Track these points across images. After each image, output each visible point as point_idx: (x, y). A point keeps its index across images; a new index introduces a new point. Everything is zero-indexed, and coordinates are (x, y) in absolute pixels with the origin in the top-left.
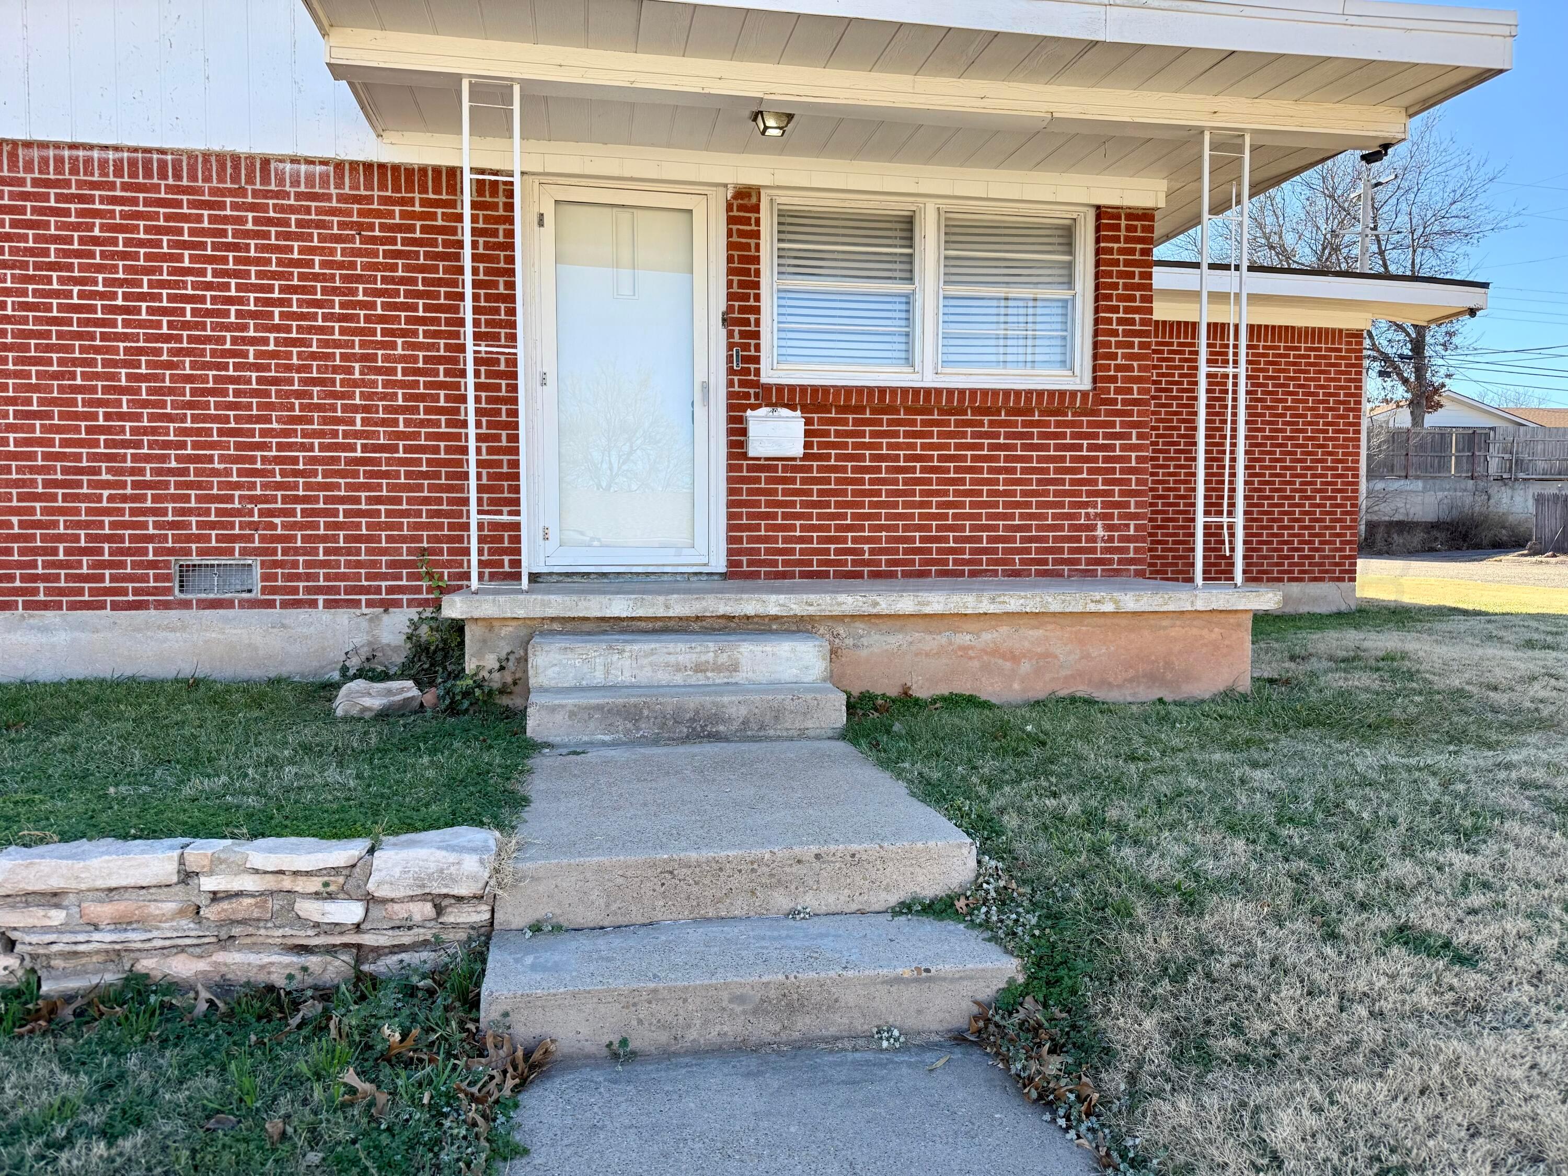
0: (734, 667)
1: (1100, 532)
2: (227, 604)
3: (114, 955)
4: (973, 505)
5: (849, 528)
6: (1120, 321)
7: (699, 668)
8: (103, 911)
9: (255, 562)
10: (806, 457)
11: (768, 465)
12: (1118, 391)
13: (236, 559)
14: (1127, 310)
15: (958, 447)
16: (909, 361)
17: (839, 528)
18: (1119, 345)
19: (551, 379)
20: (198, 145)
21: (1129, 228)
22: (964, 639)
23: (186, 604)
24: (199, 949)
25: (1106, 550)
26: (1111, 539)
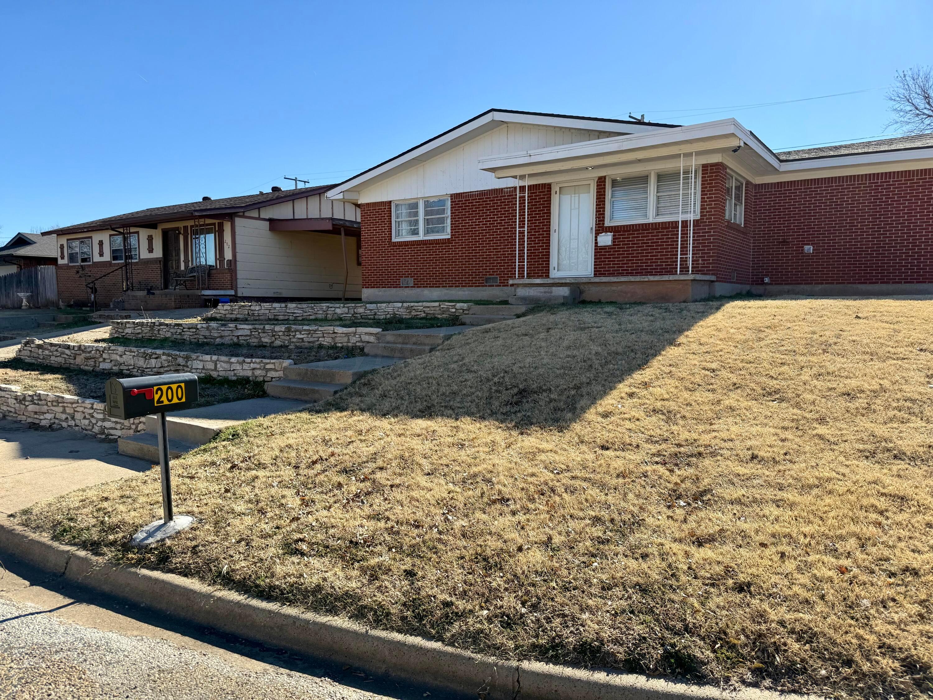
0: (551, 292)
1: (700, 262)
2: (493, 286)
3: (434, 314)
4: (661, 255)
5: (625, 264)
6: (708, 198)
7: (545, 292)
8: (432, 309)
9: (498, 276)
10: (614, 245)
11: (604, 248)
12: (707, 219)
13: (495, 276)
14: (710, 194)
15: (657, 239)
16: (646, 216)
17: (622, 264)
18: (707, 205)
19: (557, 231)
20: (490, 188)
21: (711, 170)
22: (614, 288)
23: (486, 286)
24: (441, 314)
25: (702, 267)
26: (704, 264)
